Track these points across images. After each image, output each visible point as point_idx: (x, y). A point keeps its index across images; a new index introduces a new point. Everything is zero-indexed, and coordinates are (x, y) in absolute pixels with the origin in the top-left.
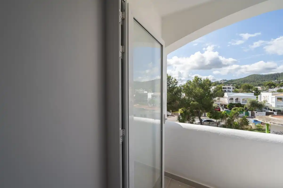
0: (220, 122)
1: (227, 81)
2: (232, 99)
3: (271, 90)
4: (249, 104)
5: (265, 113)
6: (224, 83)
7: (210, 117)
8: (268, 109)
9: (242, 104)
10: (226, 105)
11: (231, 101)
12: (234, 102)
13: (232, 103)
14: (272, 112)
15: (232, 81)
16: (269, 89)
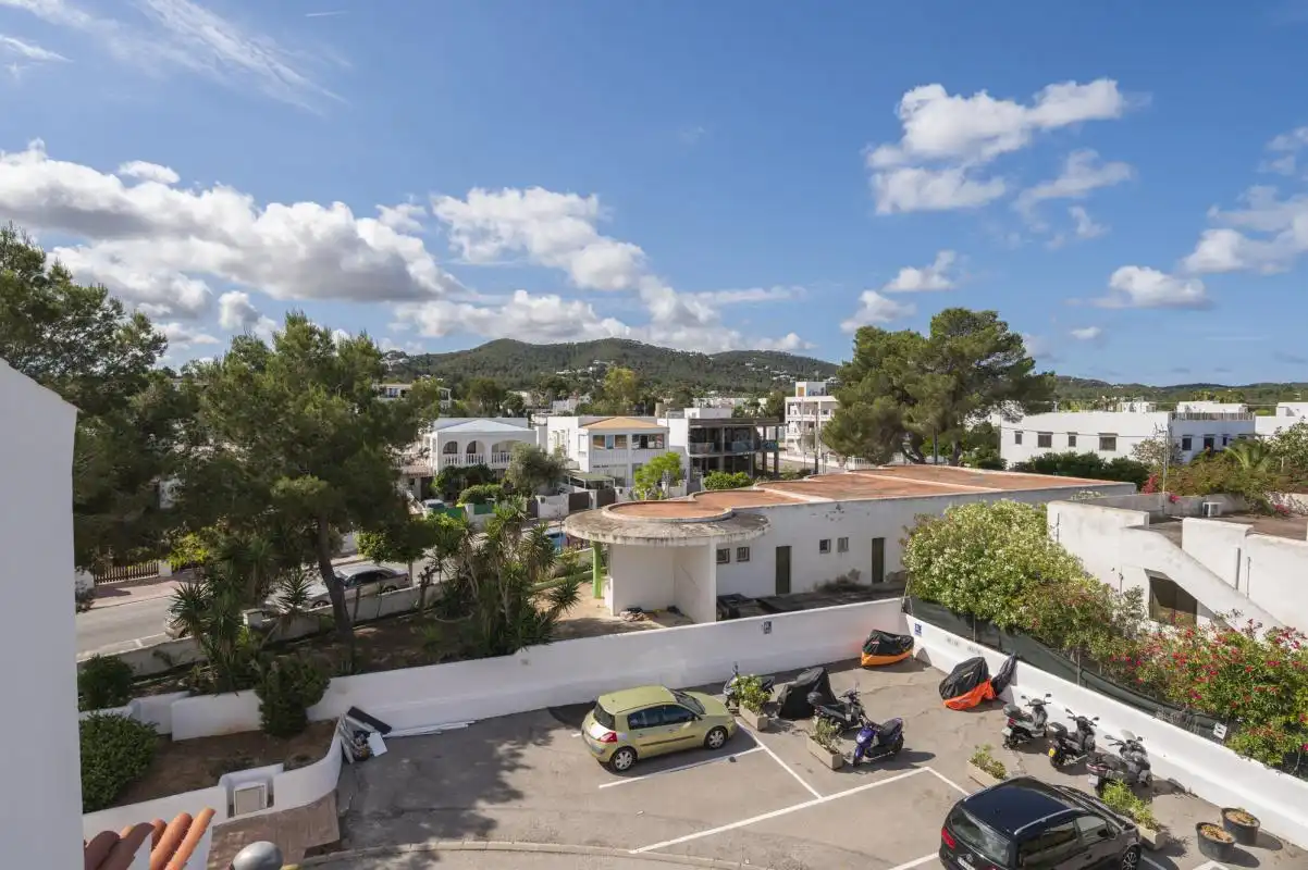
0: (434, 570)
1: (407, 361)
2: (451, 448)
3: (559, 405)
4: (520, 468)
5: (565, 498)
6: (394, 366)
7: (378, 557)
8: (572, 479)
9: (491, 466)
10: (430, 479)
11: (451, 456)
12: (462, 460)
13: (452, 468)
14: (584, 490)
15: (429, 363)
16: (555, 403)
